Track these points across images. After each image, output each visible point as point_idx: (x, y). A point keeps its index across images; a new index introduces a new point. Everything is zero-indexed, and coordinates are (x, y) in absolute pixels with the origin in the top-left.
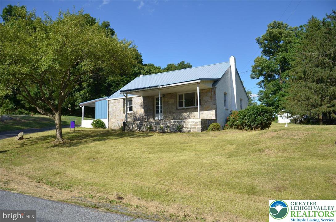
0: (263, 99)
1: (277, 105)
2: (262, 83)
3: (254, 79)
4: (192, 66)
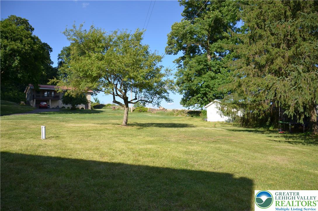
0: (183, 83)
1: (204, 92)
2: (181, 61)
3: (170, 54)
4: (34, 30)
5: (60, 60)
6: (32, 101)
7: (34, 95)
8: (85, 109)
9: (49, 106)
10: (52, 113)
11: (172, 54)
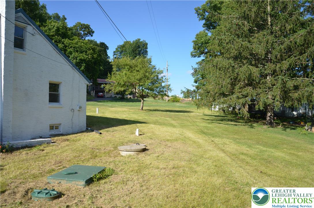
5: (115, 56)
6: (92, 92)
7: (93, 88)
8: (132, 98)
9: (105, 95)
10: (106, 101)
11: (197, 57)
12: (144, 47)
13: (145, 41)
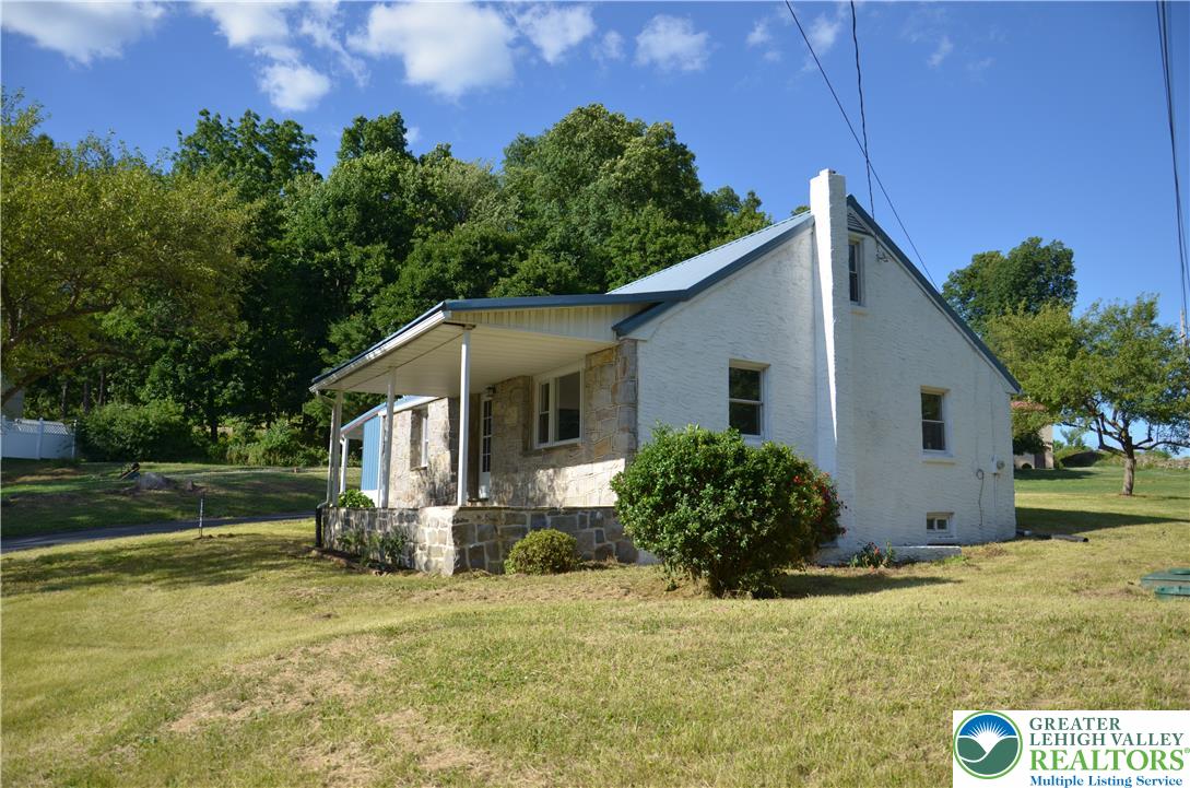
8: (1033, 467)
12: (1061, 268)
13: (1061, 244)
